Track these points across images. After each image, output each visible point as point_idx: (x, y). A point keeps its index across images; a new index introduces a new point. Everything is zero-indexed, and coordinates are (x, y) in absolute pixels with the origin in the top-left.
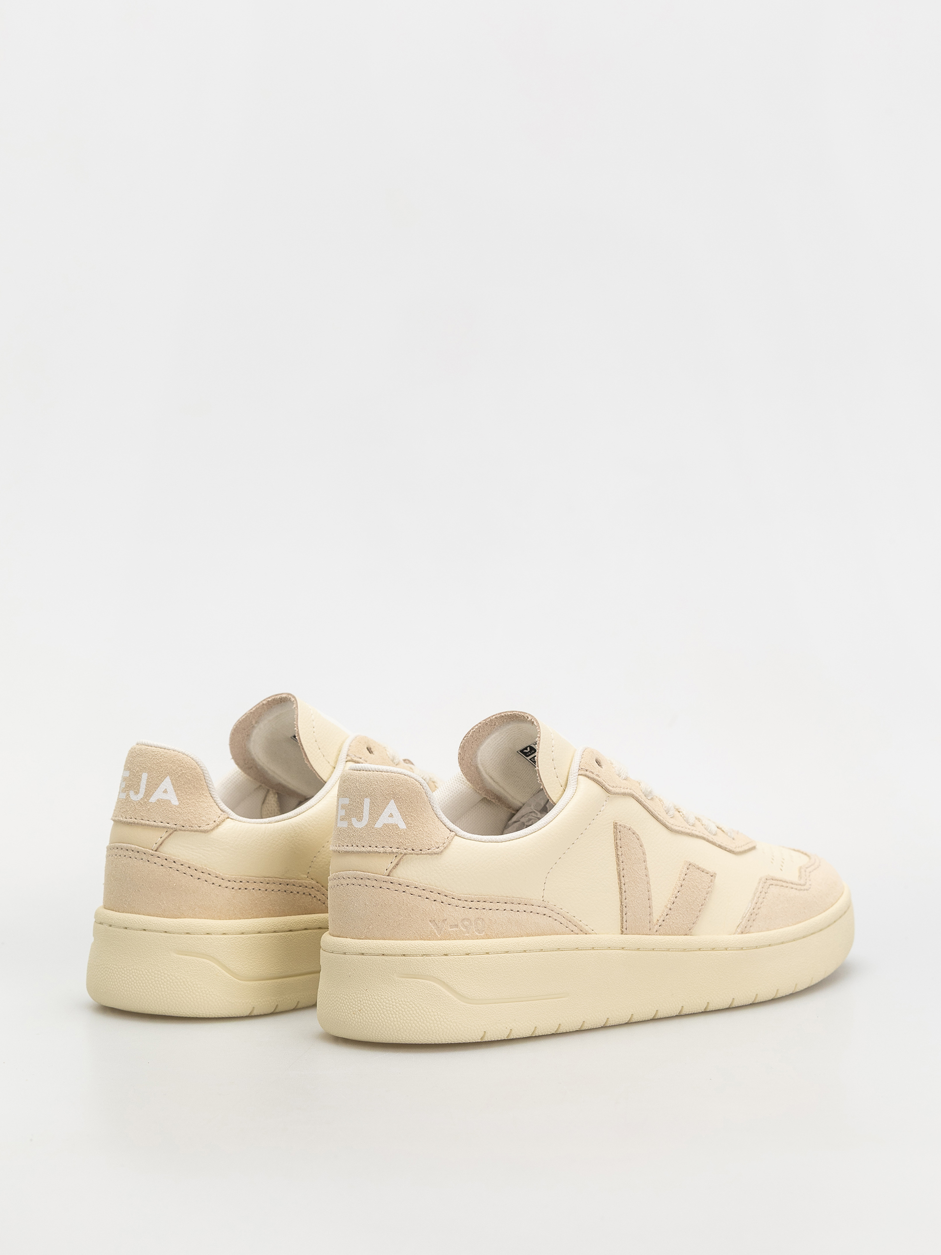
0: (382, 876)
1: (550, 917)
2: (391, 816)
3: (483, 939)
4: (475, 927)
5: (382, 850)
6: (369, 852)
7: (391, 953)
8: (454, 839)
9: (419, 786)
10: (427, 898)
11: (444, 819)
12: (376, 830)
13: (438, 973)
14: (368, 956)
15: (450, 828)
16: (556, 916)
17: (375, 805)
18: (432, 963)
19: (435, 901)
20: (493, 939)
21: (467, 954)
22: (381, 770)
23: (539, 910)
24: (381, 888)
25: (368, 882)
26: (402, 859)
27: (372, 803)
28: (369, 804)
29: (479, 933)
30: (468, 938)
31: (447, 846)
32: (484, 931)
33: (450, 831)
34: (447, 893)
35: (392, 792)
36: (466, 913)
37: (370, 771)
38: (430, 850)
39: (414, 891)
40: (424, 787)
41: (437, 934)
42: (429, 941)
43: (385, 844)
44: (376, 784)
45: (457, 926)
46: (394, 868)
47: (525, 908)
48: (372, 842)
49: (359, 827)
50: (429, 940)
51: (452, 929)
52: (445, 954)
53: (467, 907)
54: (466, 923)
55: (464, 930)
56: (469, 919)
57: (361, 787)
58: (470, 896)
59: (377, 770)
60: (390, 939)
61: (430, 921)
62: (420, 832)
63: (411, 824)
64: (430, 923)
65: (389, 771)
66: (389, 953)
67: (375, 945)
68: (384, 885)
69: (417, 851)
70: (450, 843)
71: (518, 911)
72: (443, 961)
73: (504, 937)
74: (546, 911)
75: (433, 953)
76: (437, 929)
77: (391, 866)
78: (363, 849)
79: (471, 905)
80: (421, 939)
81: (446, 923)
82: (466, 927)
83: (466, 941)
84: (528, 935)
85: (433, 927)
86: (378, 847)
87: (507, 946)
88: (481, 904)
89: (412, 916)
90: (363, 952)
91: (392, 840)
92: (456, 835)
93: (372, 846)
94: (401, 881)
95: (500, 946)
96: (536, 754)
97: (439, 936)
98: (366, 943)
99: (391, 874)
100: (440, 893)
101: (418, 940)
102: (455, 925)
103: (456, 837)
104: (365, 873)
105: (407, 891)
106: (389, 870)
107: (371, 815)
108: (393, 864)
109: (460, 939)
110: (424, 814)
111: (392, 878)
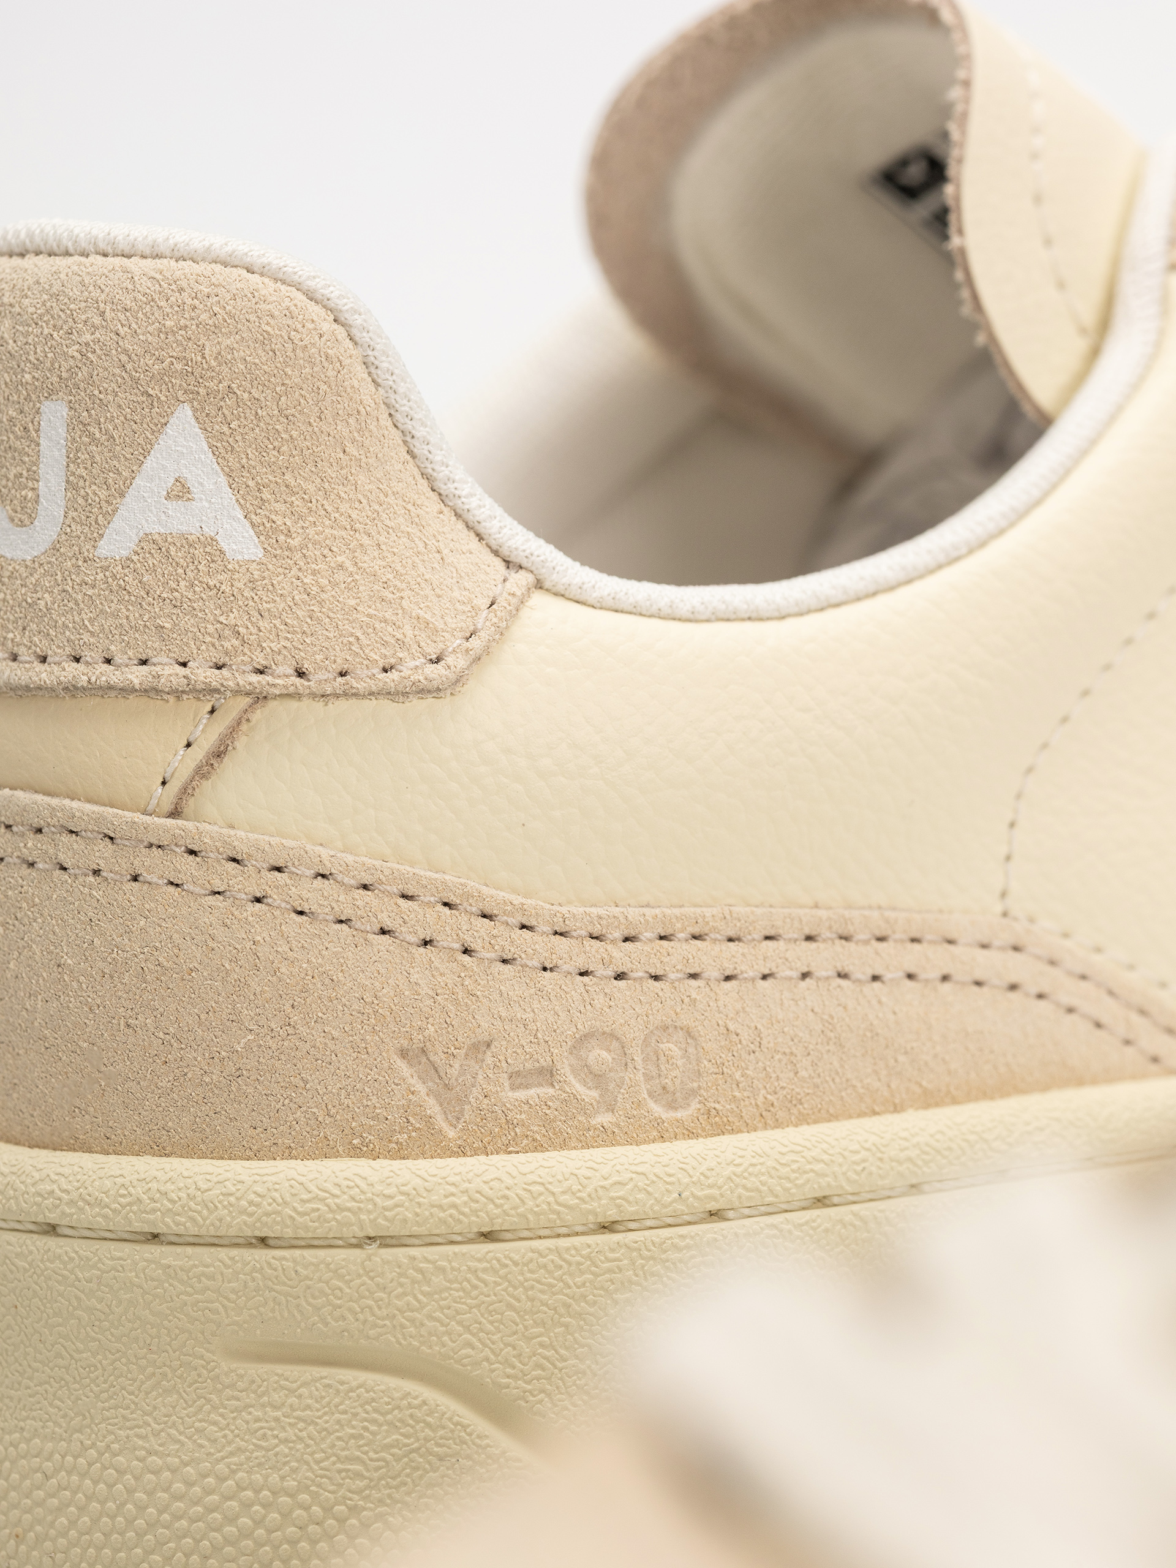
0: (139, 818)
1: (1040, 996)
2: (181, 491)
3: (691, 1134)
4: (648, 1078)
5: (137, 676)
6: (72, 690)
7: (194, 1230)
8: (525, 612)
9: (328, 326)
10: (383, 932)
11: (473, 503)
12: (105, 569)
13: (449, 1333)
14: (76, 1243)
15: (505, 551)
16: (1069, 991)
17: (94, 440)
18: (414, 1282)
19: (426, 943)
20: (745, 1136)
21: (607, 1227)
22: (123, 246)
23: (985, 963)
24: (135, 879)
25: (68, 849)
26: (244, 727)
27: (77, 425)
28: (62, 430)
29: (672, 1106)
30: (608, 1137)
31: (487, 650)
32: (694, 1092)
33: (508, 563)
34: (495, 896)
35: (179, 366)
36: (600, 1001)
37: (67, 254)
38: (394, 675)
39: (312, 893)
40: (354, 331)
41: (441, 1122)
42: (397, 1164)
43: (151, 645)
44: (97, 320)
45: (548, 1075)
46: (204, 771)
47: (911, 957)
48: (86, 637)
49: (19, 555)
50: (400, 1154)
51: (521, 1094)
52: (485, 1229)
53: (600, 971)
54: (599, 1055)
55: (590, 1095)
56: (613, 1036)
57: (21, 339)
58: (616, 911)
59: (102, 246)
60: (189, 1151)
61: (403, 1054)
62: (340, 576)
63: (289, 534)
64: (400, 1064)
65: (163, 249)
66: (181, 1230)
67: (108, 1183)
68: (152, 865)
69: (321, 678)
70: (501, 633)
71: (875, 978)
72: (475, 1272)
73: (803, 1120)
74: (1017, 967)
75: (416, 1230)
76: (438, 1097)
77: (185, 764)
78: (43, 675)
79: (621, 956)
80: (355, 1152)
81: (489, 1060)
82: (597, 1079)
83: (597, 1154)
84: (930, 1100)
85: (420, 1087)
86: (118, 659)
87: (818, 1167)
88: (680, 954)
89: (303, 1030)
90: (52, 1217)
91: (187, 622)
92: (539, 585)
93: (87, 655)
94: (241, 840)
95: (784, 1171)
96: (949, 189)
97: (451, 1134)
98: (66, 1171)
99: (190, 806)
100: (453, 899)
101: (337, 1155)
102: (541, 1071)
103: (538, 599)
104: (54, 802)
105: (275, 898)
106: (174, 786)
107: (76, 488)
108: (198, 753)
109: (564, 1145)
110: (362, 478)
111: (190, 825)
